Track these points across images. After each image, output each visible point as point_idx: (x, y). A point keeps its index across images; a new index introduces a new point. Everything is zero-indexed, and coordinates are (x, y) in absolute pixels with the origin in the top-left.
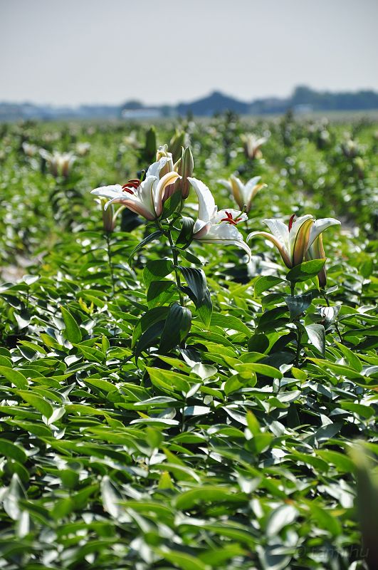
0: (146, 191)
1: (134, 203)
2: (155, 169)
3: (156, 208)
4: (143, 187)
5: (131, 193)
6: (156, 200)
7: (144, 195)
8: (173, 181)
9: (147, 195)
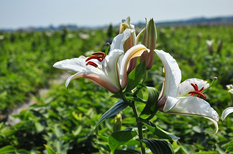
0: (111, 65)
1: (98, 77)
2: (119, 41)
3: (121, 81)
4: (108, 61)
5: (95, 66)
6: (121, 72)
7: (109, 68)
8: (139, 54)
9: (112, 68)
